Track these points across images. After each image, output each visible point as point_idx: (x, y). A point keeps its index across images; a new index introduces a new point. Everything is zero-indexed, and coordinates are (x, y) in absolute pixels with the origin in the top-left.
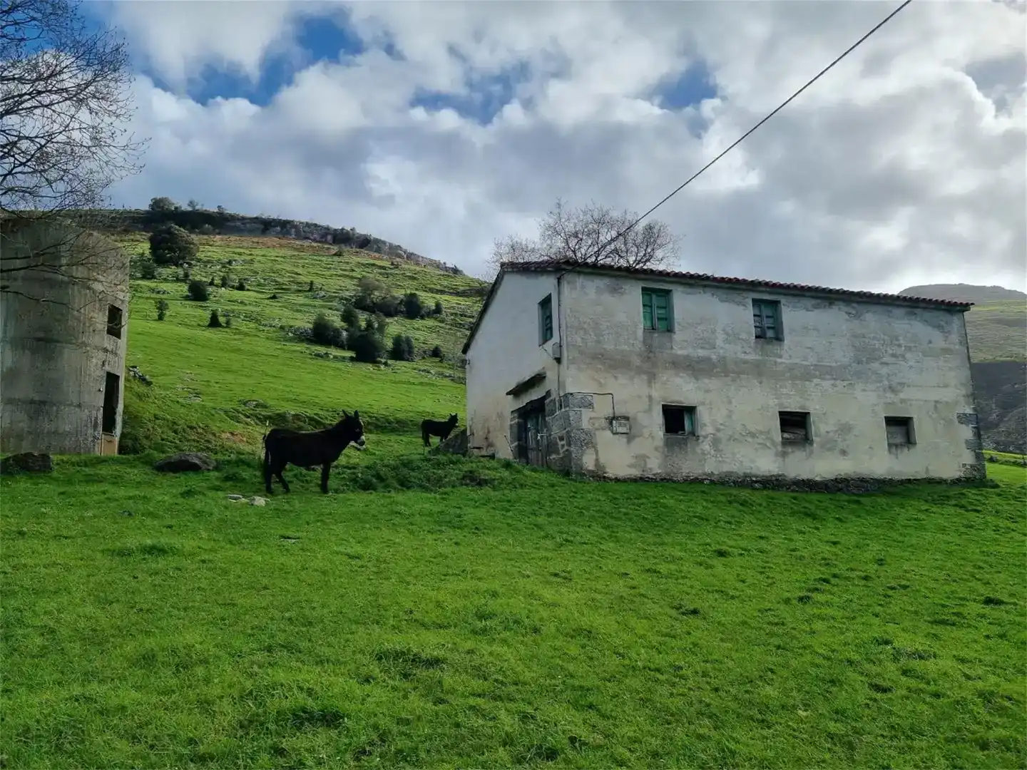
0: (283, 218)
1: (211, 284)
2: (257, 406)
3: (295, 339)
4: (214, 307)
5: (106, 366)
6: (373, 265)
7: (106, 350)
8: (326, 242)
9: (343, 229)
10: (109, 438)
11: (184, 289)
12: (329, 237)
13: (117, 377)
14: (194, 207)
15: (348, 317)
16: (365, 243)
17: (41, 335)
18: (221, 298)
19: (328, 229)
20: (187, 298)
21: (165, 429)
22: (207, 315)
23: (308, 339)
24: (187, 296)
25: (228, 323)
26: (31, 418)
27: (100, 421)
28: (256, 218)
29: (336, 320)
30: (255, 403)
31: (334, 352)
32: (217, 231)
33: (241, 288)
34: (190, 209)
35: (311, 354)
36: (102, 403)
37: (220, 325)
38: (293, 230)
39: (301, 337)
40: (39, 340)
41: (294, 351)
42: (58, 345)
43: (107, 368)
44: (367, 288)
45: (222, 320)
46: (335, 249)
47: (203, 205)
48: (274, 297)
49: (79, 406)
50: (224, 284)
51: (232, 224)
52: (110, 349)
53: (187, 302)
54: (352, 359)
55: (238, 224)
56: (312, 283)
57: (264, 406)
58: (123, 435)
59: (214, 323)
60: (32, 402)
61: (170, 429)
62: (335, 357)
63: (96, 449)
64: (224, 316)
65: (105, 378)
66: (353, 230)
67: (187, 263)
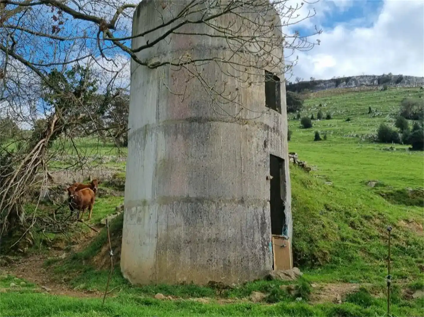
0: (347, 76)
1: (312, 118)
2: (376, 185)
3: (367, 141)
4: (316, 130)
5: (269, 146)
6: (408, 91)
7: (267, 127)
8: (374, 85)
9: (384, 75)
10: (280, 242)
11: (299, 123)
12: (375, 82)
13: (282, 161)
14: (298, 81)
15: (401, 124)
16: (400, 80)
17: (192, 114)
18: (318, 126)
19: (374, 76)
20: (300, 128)
21: (342, 224)
22: (313, 134)
23: (375, 141)
24: (300, 127)
25: (325, 138)
26: (187, 221)
27: (268, 221)
28: (332, 80)
29: (393, 127)
30: (374, 183)
31: (396, 146)
32: (311, 91)
33: (328, 117)
34: (296, 82)
35: (381, 150)
36: (268, 196)
37: (320, 140)
38: (353, 82)
39: (371, 140)
40: (191, 120)
41: (369, 149)
42: (212, 123)
43: (270, 150)
44: (408, 105)
45: (321, 136)
46: (381, 87)
47: (303, 79)
48: (348, 120)
49: (242, 201)
50: (319, 117)
51: (319, 86)
52: (271, 126)
53: (301, 130)
54: (410, 149)
55: (322, 85)
56: (370, 108)
57: (383, 185)
58: (296, 235)
59: (317, 138)
60: (188, 200)
61: (346, 222)
62: (397, 149)
63: (267, 258)
64: (322, 134)
65: (269, 163)
66: (390, 74)
67: (298, 110)
